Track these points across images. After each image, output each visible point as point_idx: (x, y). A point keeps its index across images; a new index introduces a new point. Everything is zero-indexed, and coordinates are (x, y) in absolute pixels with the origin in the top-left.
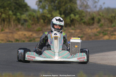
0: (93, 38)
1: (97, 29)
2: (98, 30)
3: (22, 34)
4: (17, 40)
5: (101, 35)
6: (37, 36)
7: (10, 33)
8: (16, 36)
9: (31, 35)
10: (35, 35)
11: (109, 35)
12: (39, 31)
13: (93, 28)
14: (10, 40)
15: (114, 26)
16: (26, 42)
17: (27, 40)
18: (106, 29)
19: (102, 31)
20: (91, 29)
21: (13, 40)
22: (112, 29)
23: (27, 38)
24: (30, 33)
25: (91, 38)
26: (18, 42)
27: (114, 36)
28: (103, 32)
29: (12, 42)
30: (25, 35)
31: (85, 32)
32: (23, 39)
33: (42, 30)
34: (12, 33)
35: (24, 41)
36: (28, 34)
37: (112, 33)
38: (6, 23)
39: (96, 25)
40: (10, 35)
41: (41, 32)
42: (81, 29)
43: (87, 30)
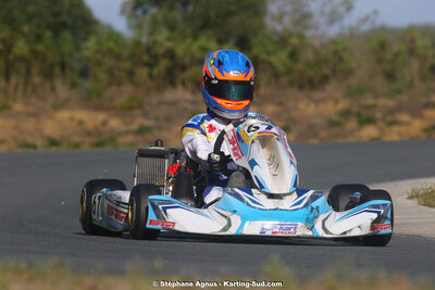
0: (323, 134)
1: (336, 101)
2: (343, 105)
3: (72, 119)
4: (53, 143)
5: (352, 124)
6: (123, 128)
7: (29, 115)
8: (50, 128)
9: (104, 123)
10: (115, 123)
11: (381, 124)
12: (131, 108)
13: (323, 100)
14: (30, 140)
15: (399, 92)
16: (85, 148)
17: (88, 140)
18: (370, 101)
19: (355, 110)
20: (317, 102)
21: (39, 142)
22: (391, 103)
23: (89, 134)
24: (101, 117)
25: (315, 135)
26: (53, 149)
27: (396, 129)
28: (358, 115)
29: (35, 147)
30: (81, 123)
31: (294, 114)
32: (76, 139)
33: (140, 106)
34: (35, 115)
35: (77, 145)
36: (91, 119)
37: (389, 118)
38: (13, 80)
39: (332, 89)
40: (29, 125)
41: (139, 112)
42: (280, 104)
43: (302, 105)
